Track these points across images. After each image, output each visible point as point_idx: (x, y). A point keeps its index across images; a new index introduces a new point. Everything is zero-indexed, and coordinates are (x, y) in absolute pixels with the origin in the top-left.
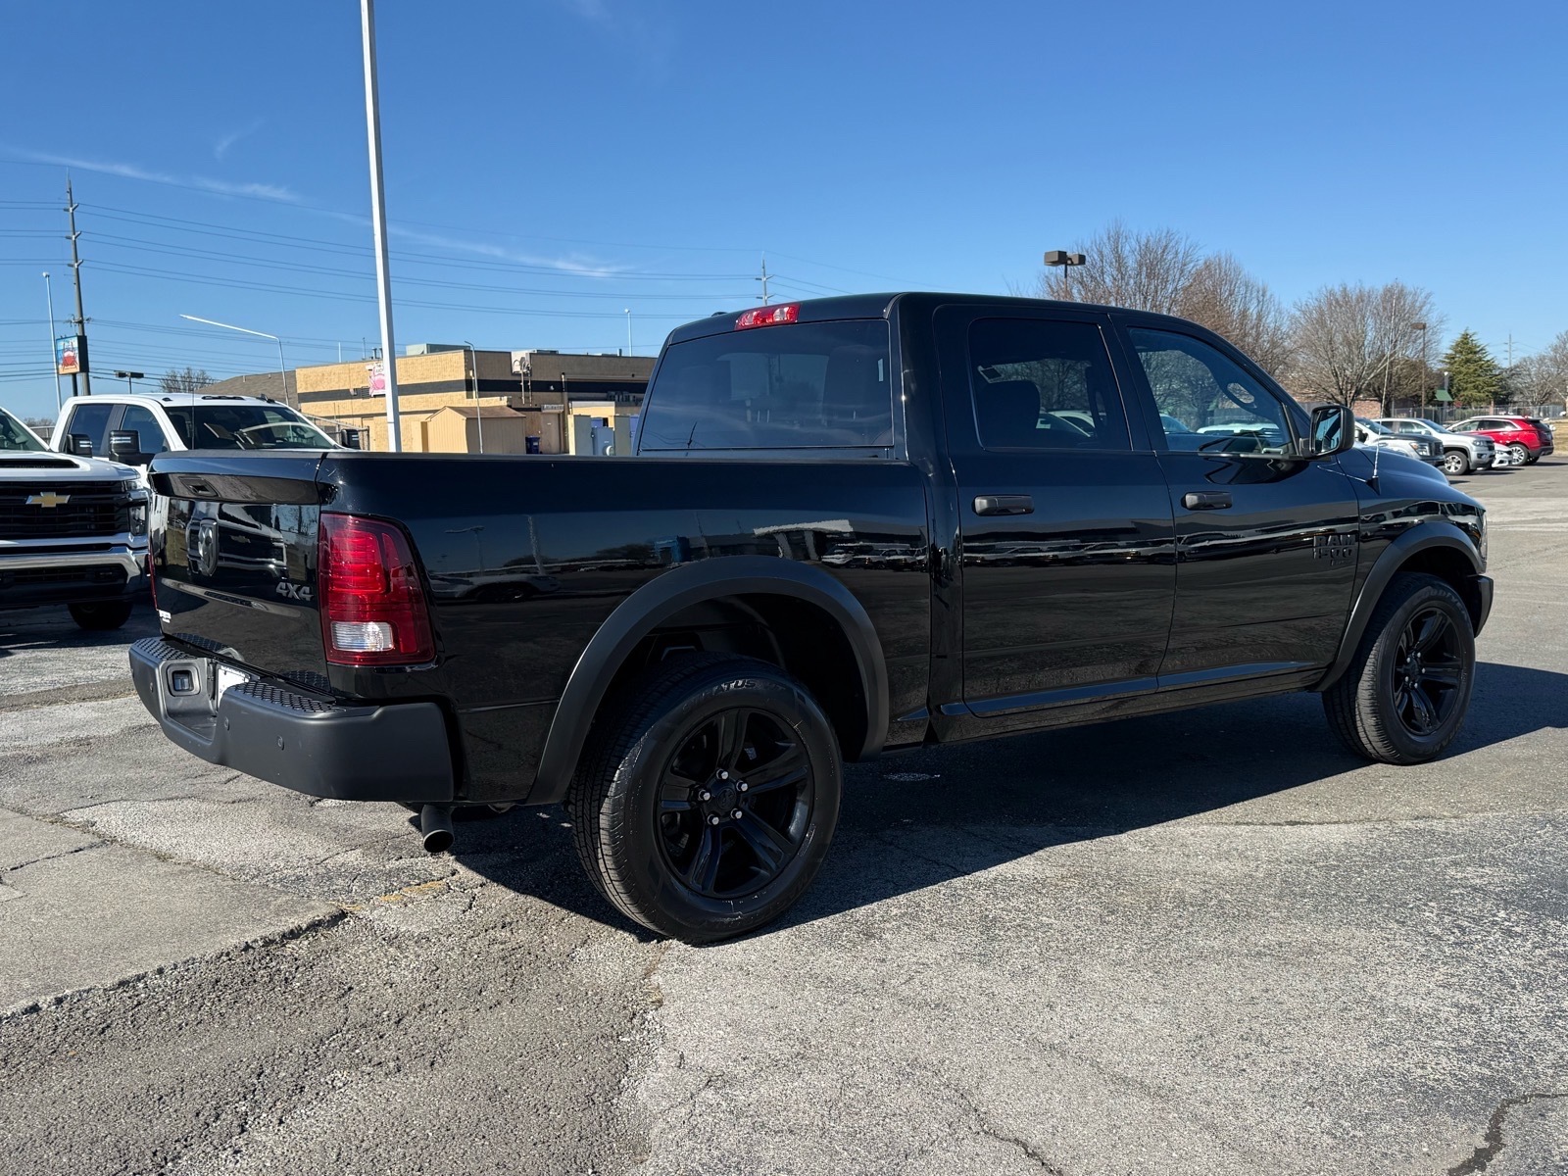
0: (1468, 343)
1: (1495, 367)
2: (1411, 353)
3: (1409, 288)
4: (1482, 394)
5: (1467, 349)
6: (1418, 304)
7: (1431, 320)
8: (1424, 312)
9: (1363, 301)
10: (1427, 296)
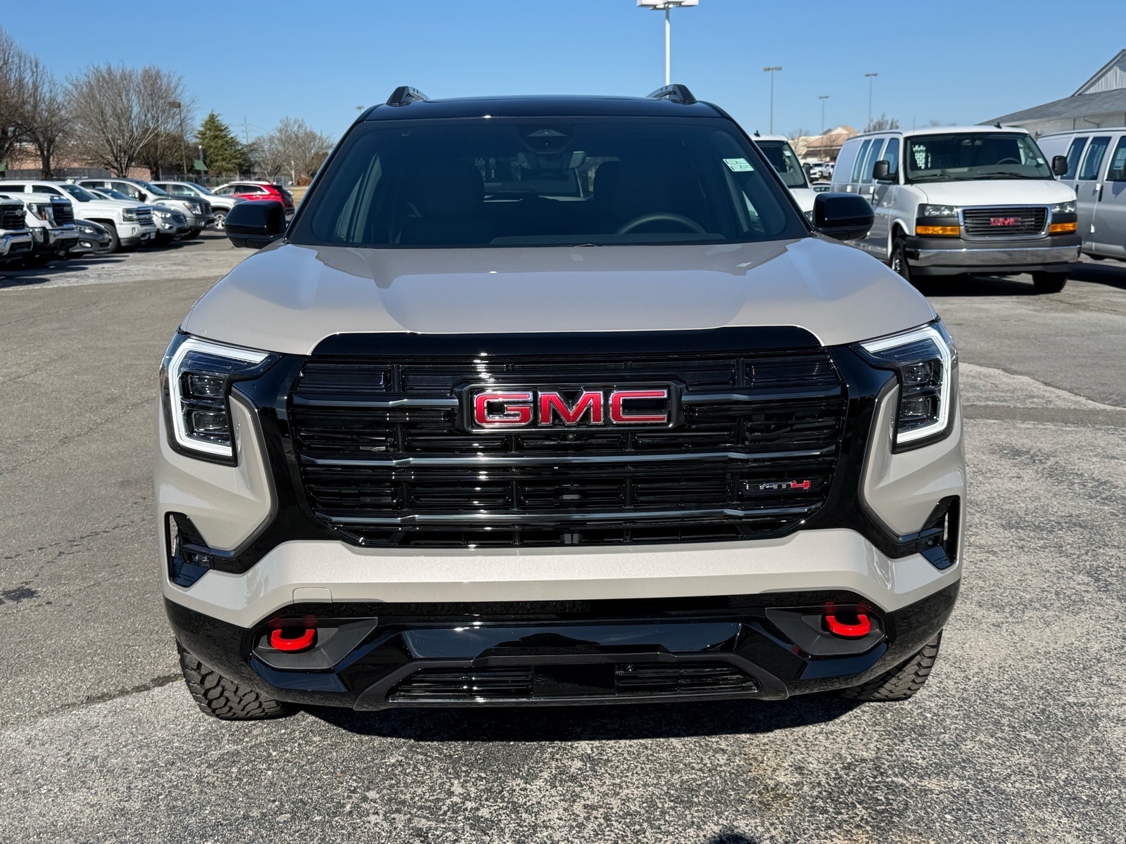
0: (214, 122)
1: (237, 143)
2: (170, 127)
3: (164, 71)
4: (230, 166)
5: (214, 127)
6: (172, 85)
7: (185, 99)
8: (176, 93)
9: (126, 79)
10: (180, 79)
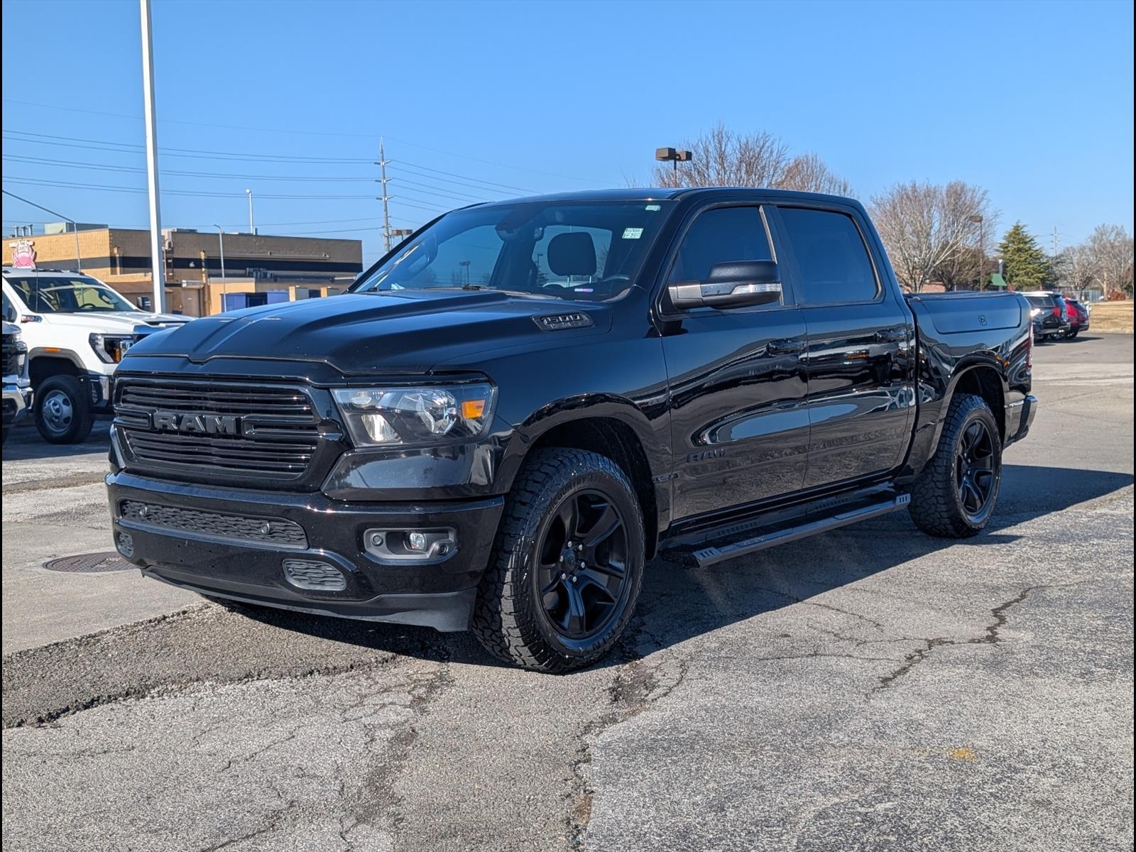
0: (1019, 234)
1: (1043, 255)
2: (968, 242)
3: (969, 186)
4: (1032, 280)
5: (1018, 240)
6: (976, 200)
7: (987, 214)
8: (981, 207)
9: (929, 196)
10: (985, 193)
